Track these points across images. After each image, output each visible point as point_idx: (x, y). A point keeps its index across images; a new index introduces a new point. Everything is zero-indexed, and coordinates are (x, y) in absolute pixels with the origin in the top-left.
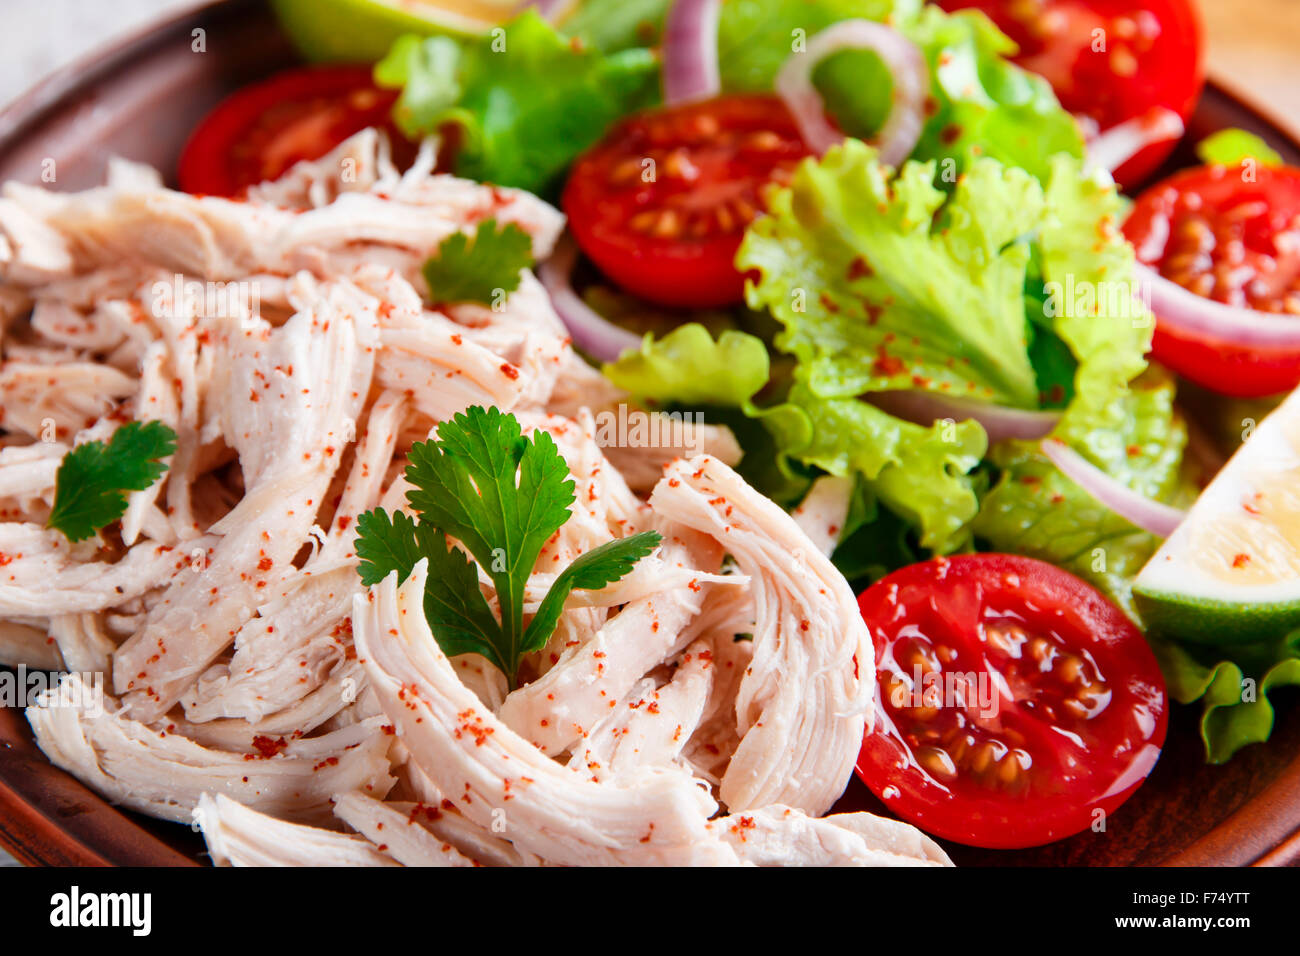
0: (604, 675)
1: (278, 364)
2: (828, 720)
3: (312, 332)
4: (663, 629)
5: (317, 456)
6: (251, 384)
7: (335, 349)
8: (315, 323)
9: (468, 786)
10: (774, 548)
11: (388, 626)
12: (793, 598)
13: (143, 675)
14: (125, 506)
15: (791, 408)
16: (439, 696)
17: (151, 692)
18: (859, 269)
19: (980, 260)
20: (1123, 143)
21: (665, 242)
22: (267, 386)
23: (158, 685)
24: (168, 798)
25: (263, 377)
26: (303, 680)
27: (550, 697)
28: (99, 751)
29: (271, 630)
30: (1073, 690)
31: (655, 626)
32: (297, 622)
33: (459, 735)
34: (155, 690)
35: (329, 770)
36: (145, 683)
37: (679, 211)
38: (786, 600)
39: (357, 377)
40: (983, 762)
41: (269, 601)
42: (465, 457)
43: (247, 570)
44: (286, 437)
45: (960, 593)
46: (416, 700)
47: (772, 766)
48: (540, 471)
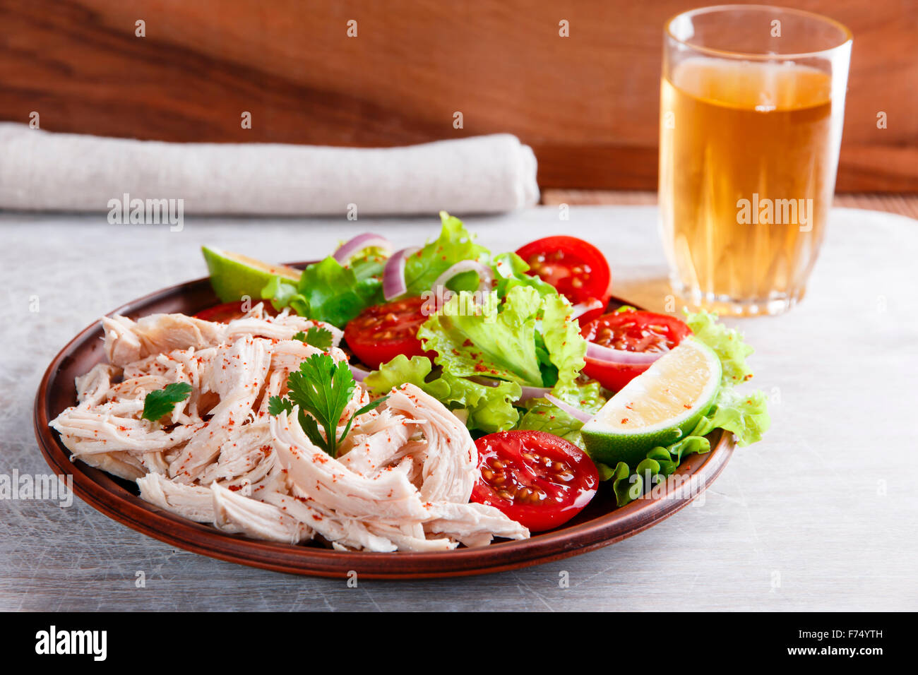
0: (370, 454)
1: (233, 356)
2: (460, 473)
3: (246, 345)
4: (393, 442)
5: (251, 387)
6: (222, 365)
7: (256, 350)
8: (247, 342)
9: (318, 482)
10: (435, 413)
11: (284, 427)
12: (443, 432)
13: (183, 467)
14: (174, 407)
15: (441, 380)
16: (305, 449)
17: (186, 473)
18: (468, 343)
19: (516, 325)
20: (580, 310)
21: (386, 340)
22: (229, 363)
23: (189, 470)
24: (194, 512)
25: (227, 361)
26: (248, 465)
27: (349, 460)
28: (166, 496)
29: (235, 445)
30: (560, 471)
31: (389, 440)
32: (245, 444)
33: (314, 461)
34: (188, 472)
35: (261, 490)
36: (184, 470)
37: (392, 332)
38: (441, 433)
39: (265, 362)
40: (524, 494)
41: (232, 435)
42: (311, 377)
43: (224, 425)
44: (237, 380)
45: (512, 443)
46: (296, 451)
47: (437, 489)
48: (341, 379)
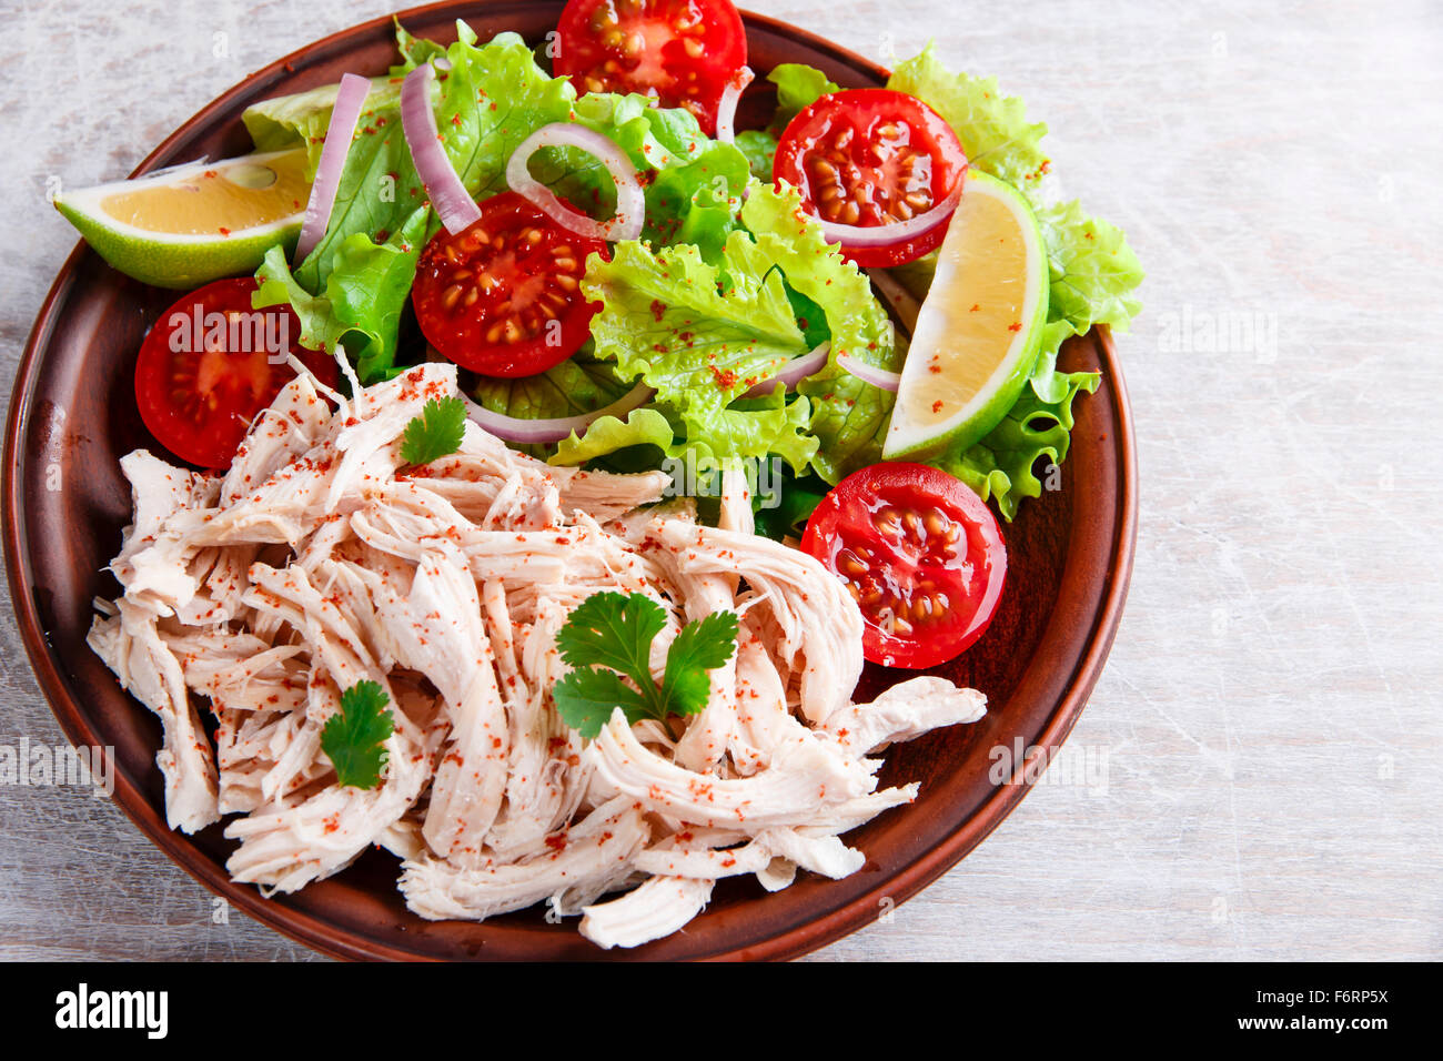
1: (426, 614)
3: (431, 580)
6: (415, 634)
10: (764, 560)
11: (621, 760)
12: (790, 585)
13: (457, 842)
14: (386, 751)
16: (669, 782)
22: (427, 631)
23: (469, 843)
25: (420, 626)
27: (709, 731)
28: (460, 899)
30: (944, 539)
33: (696, 800)
34: (468, 846)
36: (461, 846)
38: (787, 587)
40: (923, 614)
43: (489, 752)
44: (460, 658)
46: (661, 793)
